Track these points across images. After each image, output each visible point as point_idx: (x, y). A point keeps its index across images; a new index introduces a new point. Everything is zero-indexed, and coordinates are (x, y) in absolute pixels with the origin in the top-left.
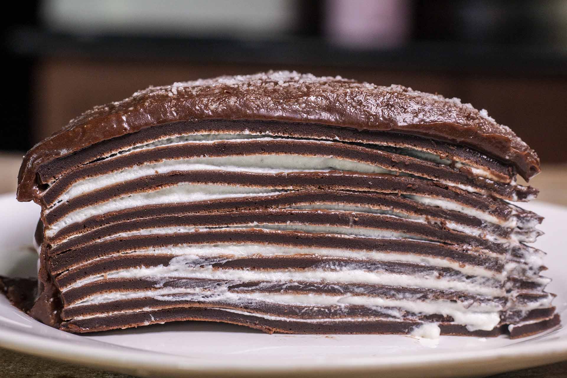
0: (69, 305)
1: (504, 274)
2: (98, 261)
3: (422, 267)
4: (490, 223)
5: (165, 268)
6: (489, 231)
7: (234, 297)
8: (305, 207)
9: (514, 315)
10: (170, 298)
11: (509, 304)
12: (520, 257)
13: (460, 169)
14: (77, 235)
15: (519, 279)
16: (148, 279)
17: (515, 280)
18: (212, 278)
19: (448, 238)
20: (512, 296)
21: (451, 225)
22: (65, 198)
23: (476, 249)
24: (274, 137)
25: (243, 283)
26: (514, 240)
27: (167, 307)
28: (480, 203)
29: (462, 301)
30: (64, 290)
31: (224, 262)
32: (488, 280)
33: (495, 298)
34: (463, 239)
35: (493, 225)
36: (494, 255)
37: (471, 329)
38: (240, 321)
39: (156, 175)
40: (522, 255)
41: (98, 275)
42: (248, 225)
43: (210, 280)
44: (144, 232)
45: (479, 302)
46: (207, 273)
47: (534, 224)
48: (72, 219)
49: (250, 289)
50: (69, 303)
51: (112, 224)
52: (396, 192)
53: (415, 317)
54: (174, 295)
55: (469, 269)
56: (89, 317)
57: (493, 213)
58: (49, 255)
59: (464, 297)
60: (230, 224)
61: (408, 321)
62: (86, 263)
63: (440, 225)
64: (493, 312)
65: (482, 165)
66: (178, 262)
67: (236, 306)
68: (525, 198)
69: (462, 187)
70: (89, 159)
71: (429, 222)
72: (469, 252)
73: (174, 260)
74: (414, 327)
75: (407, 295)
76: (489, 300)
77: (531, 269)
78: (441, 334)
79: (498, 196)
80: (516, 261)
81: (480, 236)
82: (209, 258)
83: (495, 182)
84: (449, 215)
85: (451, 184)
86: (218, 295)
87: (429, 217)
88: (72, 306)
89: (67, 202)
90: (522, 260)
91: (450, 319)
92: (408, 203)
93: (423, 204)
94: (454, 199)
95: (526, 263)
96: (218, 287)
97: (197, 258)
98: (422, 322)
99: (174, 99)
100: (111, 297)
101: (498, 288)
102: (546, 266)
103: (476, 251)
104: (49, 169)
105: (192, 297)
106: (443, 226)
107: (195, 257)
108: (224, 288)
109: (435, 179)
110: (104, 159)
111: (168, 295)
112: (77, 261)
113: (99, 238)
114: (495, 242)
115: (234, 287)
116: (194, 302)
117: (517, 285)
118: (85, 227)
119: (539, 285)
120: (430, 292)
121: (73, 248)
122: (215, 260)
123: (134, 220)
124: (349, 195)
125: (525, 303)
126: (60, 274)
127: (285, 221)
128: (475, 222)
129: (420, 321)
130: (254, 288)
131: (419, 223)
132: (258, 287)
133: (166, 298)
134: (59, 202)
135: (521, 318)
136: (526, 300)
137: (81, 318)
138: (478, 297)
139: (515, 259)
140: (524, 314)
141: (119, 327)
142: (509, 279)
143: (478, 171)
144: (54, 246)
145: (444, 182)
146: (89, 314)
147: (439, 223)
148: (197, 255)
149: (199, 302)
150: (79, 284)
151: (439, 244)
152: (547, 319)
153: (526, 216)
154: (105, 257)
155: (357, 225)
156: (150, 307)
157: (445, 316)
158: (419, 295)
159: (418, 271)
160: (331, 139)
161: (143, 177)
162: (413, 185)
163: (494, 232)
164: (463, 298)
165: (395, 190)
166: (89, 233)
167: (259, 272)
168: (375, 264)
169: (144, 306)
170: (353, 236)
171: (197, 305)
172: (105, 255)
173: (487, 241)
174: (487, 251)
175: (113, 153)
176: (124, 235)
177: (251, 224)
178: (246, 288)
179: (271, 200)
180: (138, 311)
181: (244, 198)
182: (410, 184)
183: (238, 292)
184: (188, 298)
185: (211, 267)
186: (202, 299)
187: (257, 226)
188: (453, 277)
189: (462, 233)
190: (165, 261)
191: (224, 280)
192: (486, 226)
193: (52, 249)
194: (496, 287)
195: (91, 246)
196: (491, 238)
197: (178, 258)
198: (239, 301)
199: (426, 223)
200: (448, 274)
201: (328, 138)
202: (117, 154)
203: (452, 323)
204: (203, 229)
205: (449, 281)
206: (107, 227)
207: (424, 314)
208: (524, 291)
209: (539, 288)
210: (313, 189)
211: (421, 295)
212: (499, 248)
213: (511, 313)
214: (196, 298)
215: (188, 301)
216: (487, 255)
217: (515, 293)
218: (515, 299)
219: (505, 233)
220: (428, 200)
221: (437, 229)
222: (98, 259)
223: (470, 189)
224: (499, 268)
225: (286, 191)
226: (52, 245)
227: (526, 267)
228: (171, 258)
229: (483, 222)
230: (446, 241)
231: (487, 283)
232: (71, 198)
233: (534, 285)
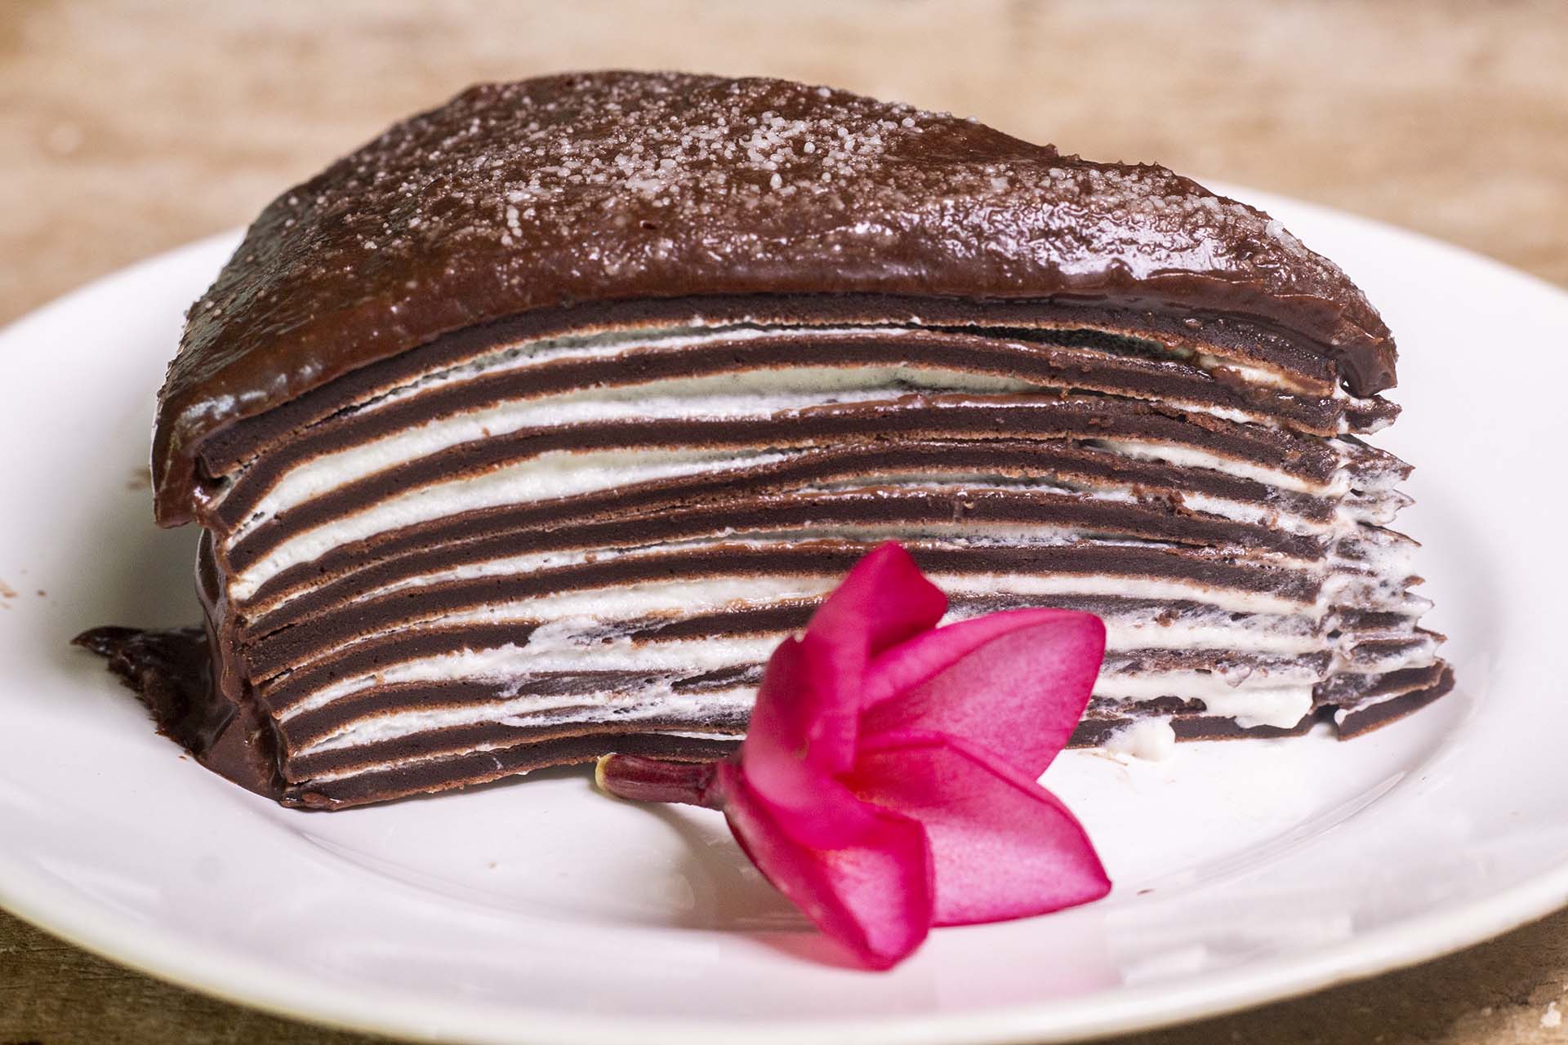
0: (299, 749)
1: (1322, 603)
2: (359, 645)
3: (1128, 601)
4: (1285, 491)
5: (520, 650)
6: (1284, 510)
7: (688, 705)
8: (848, 488)
9: (1346, 684)
10: (540, 721)
11: (1333, 666)
12: (1359, 558)
13: (1211, 371)
14: (305, 592)
15: (1356, 607)
16: (482, 680)
17: (1346, 612)
18: (633, 668)
19: (1187, 534)
20: (1341, 648)
21: (1194, 502)
22: (271, 505)
23: (1254, 553)
24: (764, 329)
25: (708, 672)
26: (1344, 522)
27: (533, 741)
28: (1262, 447)
29: (1224, 671)
30: (285, 716)
31: (660, 626)
32: (1284, 619)
33: (1301, 656)
34: (1224, 531)
35: (1294, 494)
36: (1295, 564)
37: (1246, 724)
38: (705, 755)
39: (484, 440)
40: (1364, 553)
41: (363, 677)
42: (713, 536)
43: (629, 673)
44: (465, 572)
45: (1265, 670)
46: (621, 657)
47: (1390, 483)
48: (290, 554)
49: (724, 682)
50: (299, 744)
51: (387, 559)
52: (1062, 435)
53: (1115, 708)
54: (548, 713)
55: (1237, 599)
56: (349, 774)
57: (1292, 469)
58: (242, 641)
59: (1228, 660)
60: (668, 536)
61: (1099, 718)
62: (331, 652)
63: (1168, 504)
64: (1298, 687)
65: (1264, 360)
66: (549, 636)
67: (694, 724)
68: (1368, 425)
69: (1218, 411)
70: (321, 412)
71: (1141, 499)
72: (1238, 562)
73: (539, 631)
74: (1113, 730)
76: (1288, 663)
77: (1384, 584)
78: (1176, 741)
79: (1304, 429)
80: (1348, 570)
81: (1262, 521)
82: (623, 622)
83: (1299, 398)
84: (1189, 478)
85: (1192, 408)
86: (652, 704)
87: (1142, 486)
88: (307, 751)
89: (276, 517)
90: (1364, 566)
91: (1198, 705)
92: (1092, 458)
93: (1126, 458)
94: (1199, 443)
95: (1371, 574)
96: (648, 686)
97: (595, 624)
98: (1132, 717)
99: (516, 253)
100: (398, 724)
101: (1308, 636)
102: (1420, 575)
103: (1256, 558)
104: (225, 444)
105: (591, 715)
106: (1173, 507)
107: (590, 623)
108: (664, 686)
109: (1154, 399)
110: (356, 409)
111: (535, 714)
112: (309, 650)
113: (360, 593)
114: (1299, 534)
115: (685, 682)
116: (597, 725)
117: (1352, 621)
118: (323, 571)
119: (1403, 618)
120: (1148, 656)
121: (298, 621)
122: (639, 625)
123: (439, 546)
124: (950, 450)
125: (1373, 661)
126: (271, 680)
127: (799, 521)
128: (1252, 492)
129: (1127, 716)
130: (733, 679)
131: (1116, 503)
132: (742, 677)
133: (530, 722)
134: (256, 516)
135: (1362, 691)
136: (1374, 655)
137: (330, 777)
138: (1261, 657)
139: (1348, 563)
140: (1369, 681)
141: (420, 791)
142: (1332, 610)
143: (1255, 374)
144: (252, 619)
145: (1176, 405)
146: (351, 766)
147: (1164, 498)
148: (595, 617)
149: (608, 723)
150: (319, 699)
151: (1166, 547)
152: (1425, 688)
153: (1372, 467)
154: (374, 635)
155: (972, 518)
156: (491, 743)
157: (1186, 700)
158: (1121, 665)
159: (1118, 610)
160: (902, 323)
161: (453, 447)
162: (1104, 418)
163: (1295, 509)
164: (1225, 664)
165: (1059, 431)
166: (333, 584)
167: (743, 640)
168: (1016, 603)
169: (478, 742)
170: (963, 542)
171: (604, 730)
172: (375, 630)
173: (1279, 533)
174: (1279, 556)
175: (378, 393)
176: (417, 581)
177: (719, 534)
178: (713, 683)
179: (764, 474)
180: (465, 752)
181: (699, 475)
182: (1096, 416)
183: (694, 692)
184: (581, 718)
185: (628, 640)
186: (614, 717)
187: (731, 537)
188: (1200, 619)
189: (1221, 520)
190: (519, 634)
191: (661, 672)
192: (1278, 497)
193: (249, 625)
194: (1304, 634)
195: (339, 614)
196: (1289, 523)
197: (549, 628)
198: (703, 713)
199: (1134, 500)
200: (1190, 613)
201: (893, 321)
202: (388, 398)
203: (1203, 715)
204: (605, 555)
205: (1191, 628)
206: (376, 569)
207: (1135, 700)
208: (1370, 635)
209: (1403, 625)
210: (863, 444)
211: (1128, 663)
212: (1308, 548)
213: (1340, 682)
214: (599, 716)
215: (580, 723)
216: (1281, 566)
217: (1348, 641)
218: (1349, 656)
219: (1320, 511)
220: (1137, 449)
221: (1160, 514)
222: (358, 640)
223: (1238, 416)
224: (1307, 591)
225: (800, 450)
226: (248, 617)
227: (1374, 582)
228: (532, 626)
229: (1269, 490)
230: (1183, 541)
231: (1282, 626)
232: (284, 509)
233: (1391, 619)
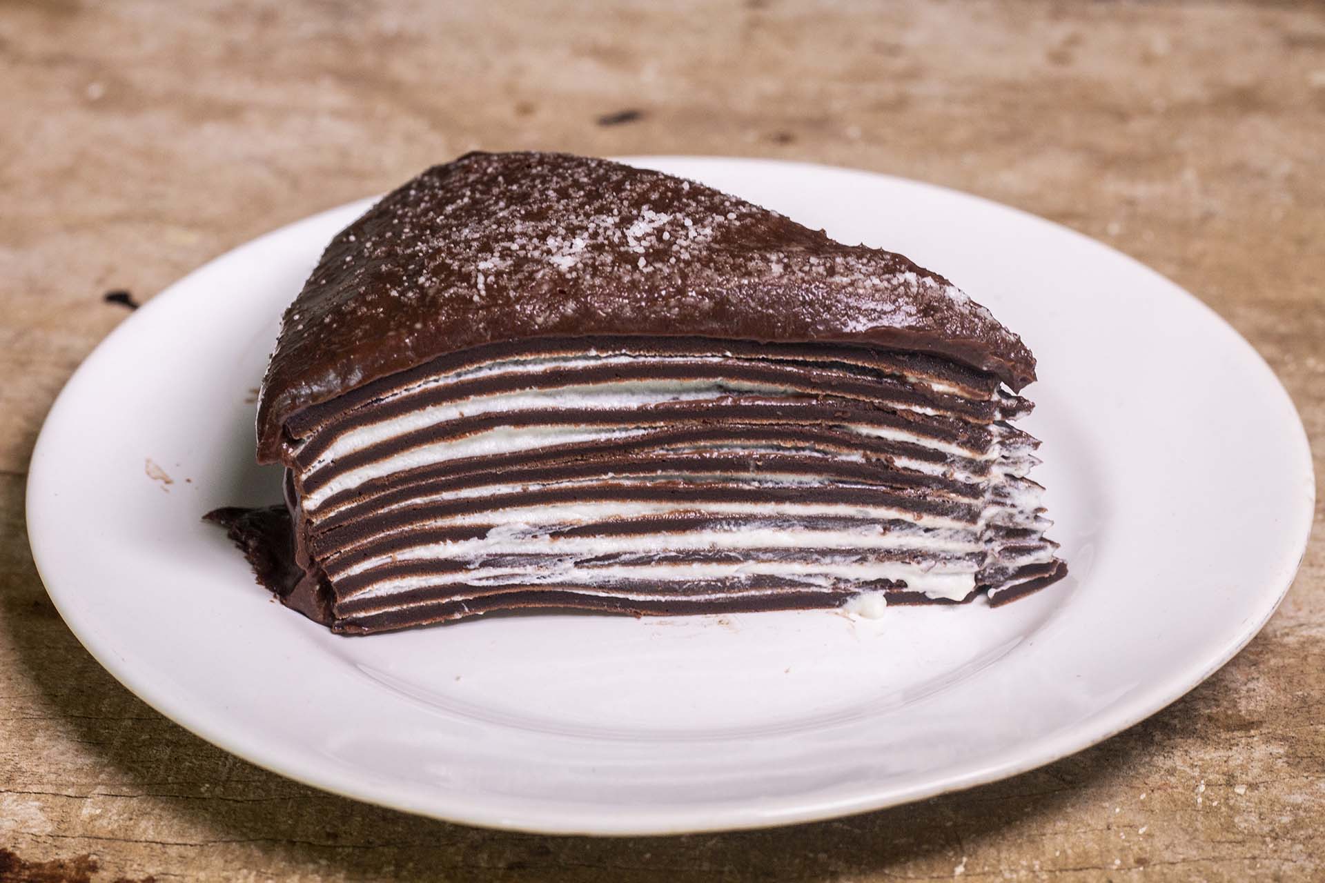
0: (344, 598)
1: (981, 523)
2: (382, 538)
3: (858, 520)
4: (959, 456)
5: (481, 541)
6: (958, 468)
7: (583, 575)
8: (686, 450)
9: (996, 572)
10: (491, 583)
11: (988, 561)
12: (1005, 496)
13: (913, 385)
14: (349, 506)
15: (1003, 525)
16: (457, 559)
17: (997, 528)
18: (550, 552)
19: (897, 482)
20: (993, 550)
21: (901, 462)
22: (328, 456)
23: (939, 493)
24: (635, 357)
25: (596, 557)
26: (997, 475)
27: (487, 594)
28: (944, 431)
29: (919, 563)
30: (335, 579)
31: (567, 529)
32: (957, 532)
33: (968, 554)
34: (919, 480)
35: (964, 459)
36: (966, 500)
37: (932, 596)
38: (593, 605)
39: (460, 419)
40: (1009, 494)
41: (384, 557)
42: (601, 478)
43: (548, 555)
44: (448, 496)
45: (944, 563)
46: (544, 545)
47: (1024, 451)
48: (340, 483)
49: (606, 563)
50: (344, 595)
51: (400, 488)
52: (819, 422)
53: (849, 585)
54: (496, 578)
55: (927, 520)
56: (373, 613)
57: (962, 445)
58: (311, 534)
59: (921, 556)
60: (573, 477)
61: (839, 591)
62: (365, 542)
63: (885, 463)
64: (966, 573)
65: (947, 379)
66: (499, 534)
67: (586, 586)
68: (1014, 415)
69: (917, 409)
70: (361, 402)
71: (868, 459)
72: (929, 499)
73: (493, 531)
74: (848, 598)
75: (837, 558)
76: (959, 558)
77: (1021, 512)
78: (887, 605)
79: (971, 420)
80: (998, 503)
81: (944, 474)
82: (545, 526)
83: (967, 401)
84: (898, 449)
85: (900, 407)
86: (560, 574)
87: (868, 453)
88: (348, 599)
89: (332, 462)
90: (1009, 502)
91: (902, 584)
92: (837, 436)
93: (859, 435)
94: (904, 428)
95: (1013, 506)
96: (559, 563)
97: (527, 527)
98: (860, 590)
99: (482, 308)
100: (404, 585)
101: (973, 543)
102: (1044, 506)
103: (939, 496)
104: (302, 420)
105: (522, 580)
106: (888, 466)
107: (524, 527)
108: (569, 564)
109: (877, 401)
110: (383, 400)
111: (488, 578)
112: (352, 540)
113: (383, 507)
114: (968, 483)
115: (582, 562)
116: (526, 585)
117: (1001, 534)
118: (360, 494)
119: (1034, 532)
120: (871, 553)
121: (345, 524)
122: (554, 528)
123: (432, 481)
124: (748, 430)
125: (1014, 558)
126: (328, 558)
127: (654, 470)
128: (938, 457)
129: (857, 590)
130: (611, 561)
131: (852, 463)
132: (617, 560)
133: (484, 583)
134: (320, 462)
135: (1006, 577)
136: (1013, 555)
137: (362, 615)
138: (943, 555)
139: (999, 499)
140: (1011, 571)
141: (418, 623)
142: (988, 526)
143: (939, 387)
144: (317, 521)
145: (890, 405)
146: (374, 609)
147: (883, 460)
148: (527, 523)
149: (532, 585)
150: (357, 569)
151: (884, 488)
152: (1047, 575)
153: (1014, 443)
154: (392, 532)
155: (762, 471)
156: (461, 596)
157: (894, 581)
158: (854, 558)
159: (853, 526)
160: (720, 355)
161: (441, 423)
162: (844, 412)
163: (965, 467)
164: (920, 558)
165: (817, 419)
166: (367, 502)
167: (618, 538)
168: (788, 521)
169: (453, 594)
170: (756, 484)
171: (531, 589)
172: (392, 529)
173: (955, 481)
174: (953, 495)
175: (396, 392)
176: (418, 501)
177: (604, 477)
178: (599, 563)
179: (633, 443)
180: (444, 601)
181: (593, 441)
182: (840, 411)
183: (588, 567)
184: (517, 581)
185: (548, 536)
186: (538, 582)
187: (613, 478)
188: (903, 532)
189: (918, 474)
190: (481, 532)
191: (567, 555)
192: (954, 461)
193: (315, 525)
194: (970, 541)
195: (370, 520)
196: (960, 476)
197: (498, 529)
198: (591, 580)
199: (863, 461)
200: (898, 528)
201: (714, 354)
202: (401, 393)
203: (905, 590)
204: (534, 487)
205: (899, 537)
206: (393, 493)
207: (862, 581)
208: (1013, 542)
209: (1034, 536)
210: (695, 425)
211: (859, 557)
212: (974, 491)
213: (992, 571)
214: (527, 581)
215: (516, 585)
216: (955, 501)
217: (997, 546)
218: (997, 555)
219: (982, 469)
220: (865, 430)
221: (880, 470)
222: (382, 535)
223: (929, 411)
224: (973, 516)
225: (656, 428)
226: (314, 520)
227: (1014, 511)
228: (489, 528)
229: (948, 456)
230: (894, 485)
231: (956, 537)
232: (337, 457)
233: (1026, 533)
